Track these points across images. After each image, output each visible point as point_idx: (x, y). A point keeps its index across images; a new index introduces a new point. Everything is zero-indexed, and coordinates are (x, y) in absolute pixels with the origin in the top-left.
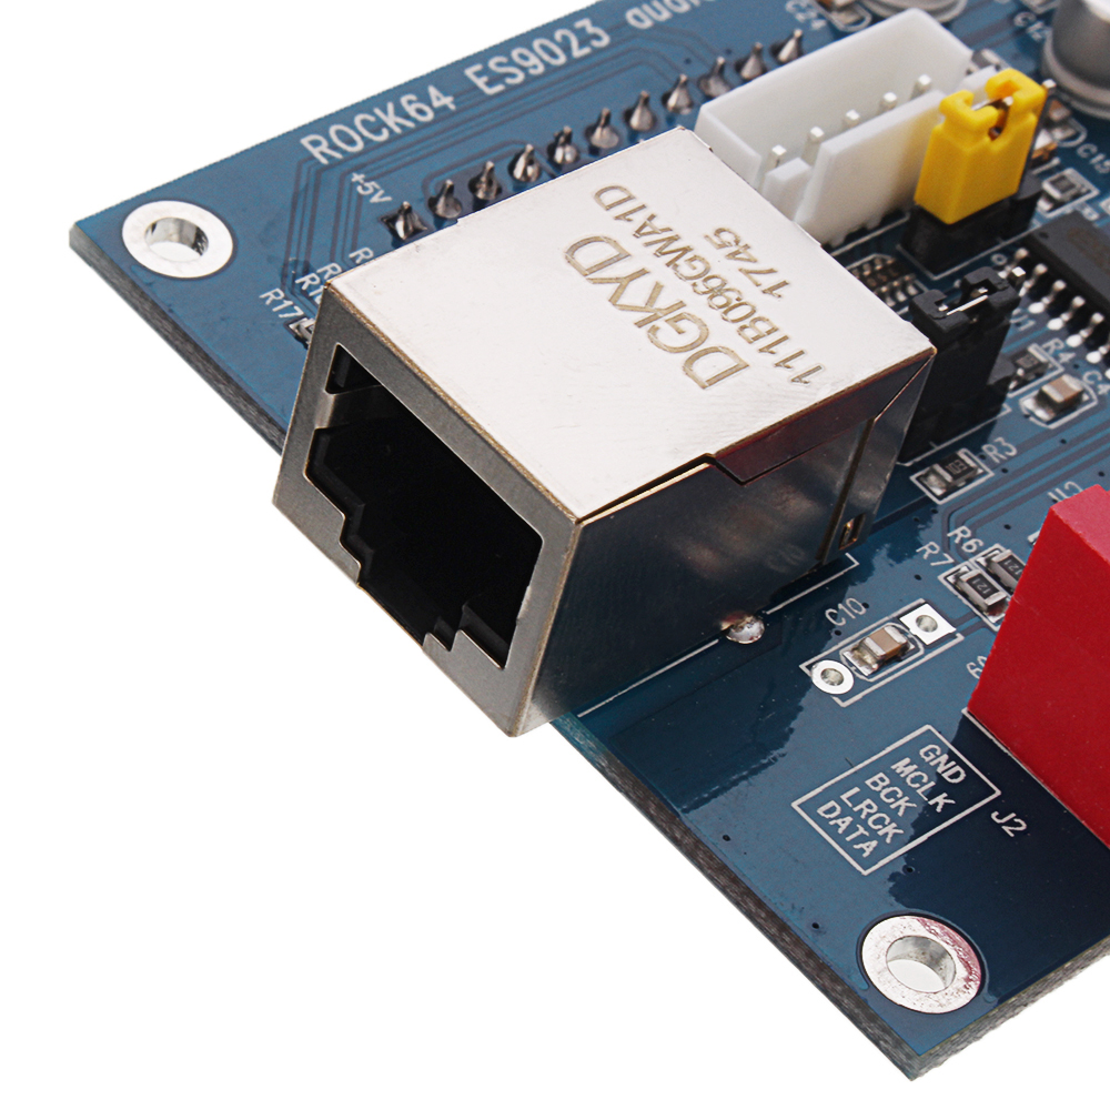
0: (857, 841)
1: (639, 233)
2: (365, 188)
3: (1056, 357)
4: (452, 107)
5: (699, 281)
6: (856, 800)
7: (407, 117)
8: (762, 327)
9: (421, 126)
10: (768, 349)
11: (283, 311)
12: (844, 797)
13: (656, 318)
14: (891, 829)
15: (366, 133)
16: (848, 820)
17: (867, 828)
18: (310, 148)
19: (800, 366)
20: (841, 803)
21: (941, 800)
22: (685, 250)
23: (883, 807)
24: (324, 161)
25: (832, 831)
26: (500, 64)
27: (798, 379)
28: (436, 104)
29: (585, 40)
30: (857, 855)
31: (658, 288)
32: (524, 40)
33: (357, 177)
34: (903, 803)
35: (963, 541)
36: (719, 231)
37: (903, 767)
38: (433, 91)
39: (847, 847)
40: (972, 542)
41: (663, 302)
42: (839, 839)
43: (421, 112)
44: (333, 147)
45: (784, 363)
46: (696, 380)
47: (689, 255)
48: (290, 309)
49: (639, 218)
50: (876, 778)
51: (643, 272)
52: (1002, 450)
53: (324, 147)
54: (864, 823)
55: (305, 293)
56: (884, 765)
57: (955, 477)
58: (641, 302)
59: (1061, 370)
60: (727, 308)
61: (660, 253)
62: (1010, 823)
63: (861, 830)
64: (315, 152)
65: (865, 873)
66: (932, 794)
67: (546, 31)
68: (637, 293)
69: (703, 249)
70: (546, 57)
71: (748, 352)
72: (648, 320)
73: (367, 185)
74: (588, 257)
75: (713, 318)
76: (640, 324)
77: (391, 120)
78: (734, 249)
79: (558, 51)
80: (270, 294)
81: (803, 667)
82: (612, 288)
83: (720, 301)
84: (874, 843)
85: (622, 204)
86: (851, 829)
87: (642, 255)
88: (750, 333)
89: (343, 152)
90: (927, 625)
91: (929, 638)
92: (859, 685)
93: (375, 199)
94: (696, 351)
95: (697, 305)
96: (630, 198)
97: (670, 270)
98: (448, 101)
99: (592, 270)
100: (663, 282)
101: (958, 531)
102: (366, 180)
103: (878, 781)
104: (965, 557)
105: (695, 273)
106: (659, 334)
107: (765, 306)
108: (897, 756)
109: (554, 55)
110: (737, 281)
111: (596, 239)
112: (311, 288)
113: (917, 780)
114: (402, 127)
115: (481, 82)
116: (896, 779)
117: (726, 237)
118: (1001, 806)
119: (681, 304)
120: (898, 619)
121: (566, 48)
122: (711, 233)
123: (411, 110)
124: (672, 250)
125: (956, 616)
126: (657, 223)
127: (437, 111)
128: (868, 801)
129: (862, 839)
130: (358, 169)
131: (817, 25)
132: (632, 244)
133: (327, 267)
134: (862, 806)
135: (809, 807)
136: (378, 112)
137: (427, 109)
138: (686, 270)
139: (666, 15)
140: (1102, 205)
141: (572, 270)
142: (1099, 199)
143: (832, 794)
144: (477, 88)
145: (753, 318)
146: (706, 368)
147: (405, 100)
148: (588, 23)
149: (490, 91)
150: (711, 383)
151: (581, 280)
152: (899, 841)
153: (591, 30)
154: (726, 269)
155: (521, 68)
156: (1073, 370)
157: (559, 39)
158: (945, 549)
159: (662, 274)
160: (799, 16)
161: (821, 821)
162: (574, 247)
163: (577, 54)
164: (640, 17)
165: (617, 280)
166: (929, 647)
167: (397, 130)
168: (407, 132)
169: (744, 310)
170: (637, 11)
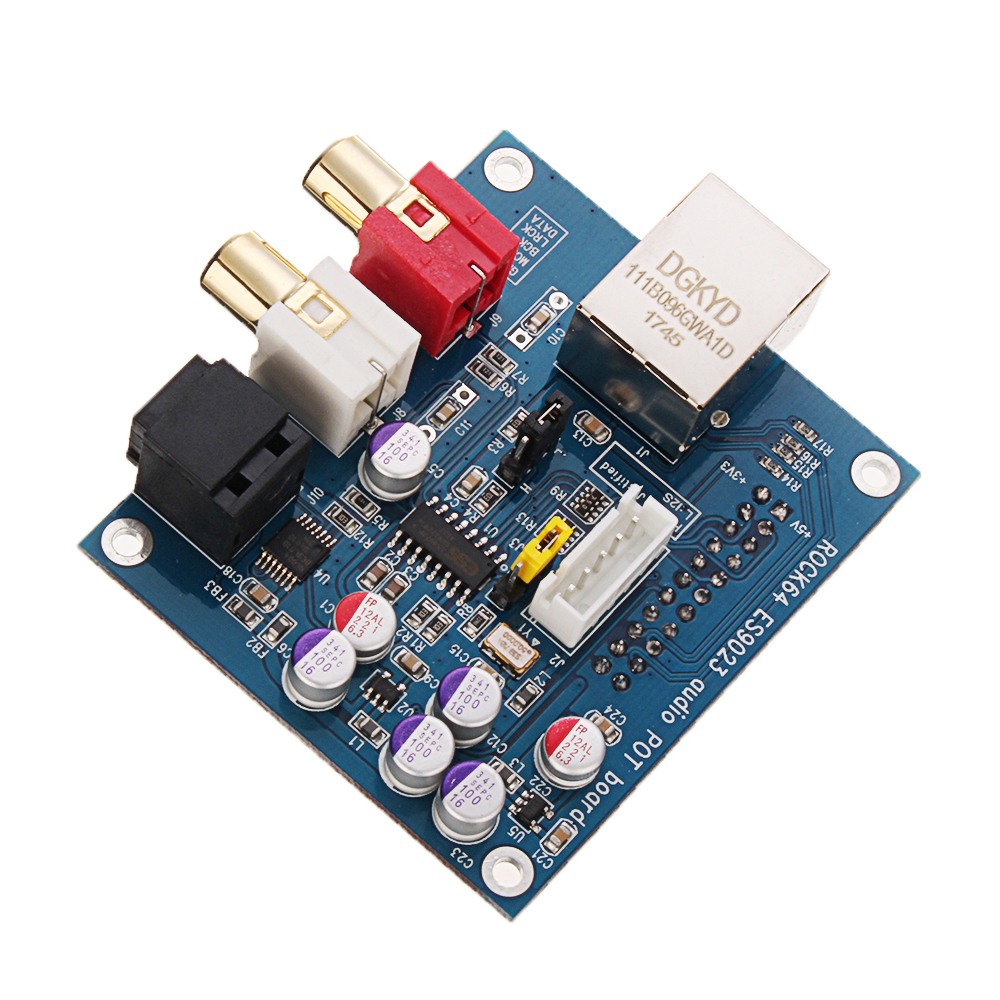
0: (540, 221)
1: (712, 332)
2: (803, 529)
3: (472, 510)
4: (775, 594)
5: (684, 311)
6: (542, 241)
7: (793, 581)
8: (653, 293)
9: (785, 578)
10: (650, 280)
11: (822, 443)
12: (547, 241)
13: (698, 285)
14: (527, 229)
15: (810, 565)
16: (544, 231)
17: (536, 228)
18: (833, 548)
19: (635, 275)
20: (549, 238)
22: (691, 328)
23: (531, 240)
24: (825, 541)
25: (551, 224)
26: (758, 631)
27: (635, 267)
28: (782, 594)
29: (721, 663)
30: (540, 215)
31: (699, 303)
32: (753, 652)
33: (808, 535)
35: (509, 389)
36: (678, 344)
38: (785, 602)
39: (544, 217)
40: (505, 389)
41: (696, 295)
42: (547, 221)
43: (788, 587)
44: (822, 551)
45: (643, 274)
46: (678, 256)
47: (689, 325)
48: (819, 445)
49: (713, 342)
50: (535, 253)
51: (707, 310)
52: (495, 447)
53: (827, 549)
54: (538, 230)
55: (815, 457)
56: (533, 260)
58: (705, 292)
59: (470, 504)
60: (669, 300)
61: (701, 323)
64: (830, 546)
65: (535, 207)
67: (743, 662)
68: (708, 296)
69: (683, 331)
70: (737, 643)
71: (658, 277)
73: (803, 531)
74: (730, 313)
75: (675, 292)
76: (704, 279)
77: (801, 577)
78: (671, 335)
79: (732, 649)
80: (830, 452)
81: (572, 303)
82: (719, 297)
83: (673, 303)
84: (533, 221)
85: (723, 349)
86: (543, 227)
87: (708, 319)
88: (658, 288)
89: (817, 549)
90: (522, 338)
91: (519, 331)
92: (547, 299)
93: (797, 523)
94: (679, 271)
95: (681, 297)
96: (719, 353)
97: (696, 314)
98: (778, 598)
99: (728, 305)
100: (698, 307)
101: (511, 393)
102: (803, 534)
103: (534, 251)
104: (507, 380)
105: (686, 316)
106: (695, 277)
107: (653, 305)
108: (528, 266)
109: (734, 645)
110: (667, 316)
111: (730, 323)
112: (812, 461)
114: (795, 574)
115: (765, 616)
116: (526, 254)
117: (675, 341)
119: (689, 296)
120: (534, 338)
121: (729, 651)
122: (683, 342)
123: (793, 587)
124: (697, 327)
125: (508, 345)
126: (705, 341)
127: (781, 590)
128: (537, 241)
129: (538, 222)
130: (810, 539)
131: (609, 709)
132: (714, 325)
133: (809, 475)
134: (540, 238)
135: (561, 233)
136: (808, 581)
137: (786, 590)
138: (689, 316)
139: (684, 693)
140: (455, 621)
141: (736, 302)
142: (456, 625)
143: (552, 242)
144: (765, 611)
145: (658, 297)
146: (673, 263)
147: (798, 592)
148: (723, 674)
149: (759, 611)
150: (670, 256)
151: (732, 298)
152: (523, 225)
153: (719, 669)
154: (673, 322)
155: (747, 631)
156: (465, 506)
157: (734, 658)
158: (516, 381)
159: (699, 311)
160: (619, 713)
161: (555, 227)
162: (737, 316)
163: (723, 650)
164: (697, 686)
165: (717, 302)
166: (519, 326)
167: (796, 571)
168: (791, 571)
169: (662, 300)
170: (700, 690)
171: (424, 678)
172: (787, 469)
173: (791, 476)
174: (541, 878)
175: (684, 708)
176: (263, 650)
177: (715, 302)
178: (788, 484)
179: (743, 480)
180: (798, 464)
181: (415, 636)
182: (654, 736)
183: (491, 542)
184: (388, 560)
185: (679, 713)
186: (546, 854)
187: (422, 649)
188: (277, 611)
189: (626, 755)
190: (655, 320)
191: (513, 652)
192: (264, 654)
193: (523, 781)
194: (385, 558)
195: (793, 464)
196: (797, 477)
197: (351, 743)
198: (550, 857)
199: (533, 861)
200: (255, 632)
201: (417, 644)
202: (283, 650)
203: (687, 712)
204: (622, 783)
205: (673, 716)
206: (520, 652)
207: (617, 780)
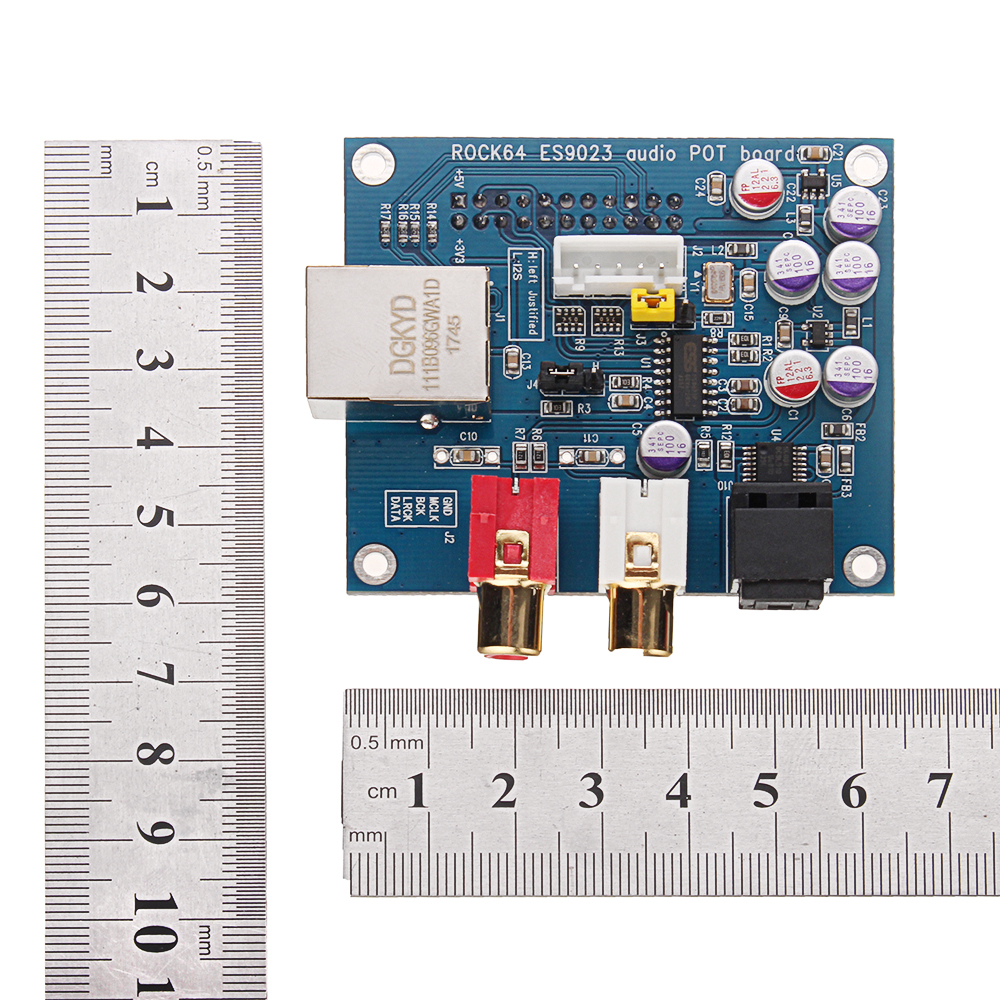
0: (394, 514)
1: (426, 303)
2: (458, 178)
3: (643, 385)
4: (522, 159)
5: (429, 333)
6: (407, 501)
7: (501, 154)
8: (433, 361)
9: (503, 161)
10: (426, 371)
11: (384, 214)
12: (404, 498)
13: (400, 339)
14: (409, 517)
15: (480, 154)
16: (399, 506)
17: (402, 513)
18: (454, 149)
19: (432, 383)
20: (402, 499)
21: (435, 518)
22: (436, 318)
23: (414, 509)
24: (454, 158)
25: (389, 507)
27: (426, 388)
28: (517, 154)
29: (603, 153)
30: (389, 519)
31: (412, 328)
32: (576, 142)
33: (459, 172)
34: (422, 511)
35: (536, 434)
36: (456, 317)
37: (434, 501)
38: (521, 148)
39: (389, 514)
40: (538, 436)
41: (409, 334)
42: (389, 510)
43: (508, 154)
44: (462, 153)
45: (427, 379)
46: (391, 369)
47: (435, 321)
48: (387, 215)
49: (432, 297)
50: (421, 498)
51: (413, 319)
52: (585, 408)
53: (458, 153)
54: (402, 510)
55: (398, 211)
56: (428, 496)
57: (553, 410)
58: (401, 330)
59: (640, 390)
60: (429, 348)
61: (427, 315)
62: (450, 539)
63: (399, 512)
64: (454, 152)
65: (386, 526)
66: (433, 514)
67: (588, 141)
68: (402, 327)
69: (443, 323)
70: (578, 155)
71: (419, 369)
72: (396, 338)
73: (460, 177)
74: (401, 303)
75: (420, 348)
76: (392, 338)
77: (494, 153)
78: (454, 327)
79: (586, 154)
80: (386, 205)
81: (435, 447)
82: (396, 319)
83: (429, 344)
84: (399, 518)
85: (432, 288)
86: (396, 510)
87: (419, 314)
88: (427, 362)
89: (464, 158)
91: (488, 461)
92: (447, 464)
93: (457, 185)
94: (402, 358)
95: (419, 342)
96: (437, 288)
97: (423, 323)
98: (523, 155)
99: (396, 309)
100: (416, 327)
101: (537, 430)
102: (462, 175)
103: (421, 500)
104: (531, 440)
105: (430, 329)
106: (396, 346)
107: (443, 354)
108: (434, 495)
109: (582, 155)
110: (442, 341)
111: (409, 298)
112: (403, 210)
113: (434, 507)
114: (495, 157)
115: (543, 153)
116: (427, 503)
117: (456, 321)
118: (452, 531)
119: (414, 338)
120: (484, 449)
121: (590, 154)
122: (452, 315)
123: (505, 151)
124: (432, 315)
125: (505, 459)
126: (437, 303)
127: (515, 157)
128: (411, 504)
129: (396, 515)
130: (463, 168)
131: (700, 194)
132: (420, 306)
133: (415, 205)
134: (407, 504)
135: (390, 495)
136: (492, 146)
137: (512, 155)
138: (429, 327)
139: (645, 159)
140: (729, 333)
141: (390, 306)
142: (731, 330)
143: (402, 495)
144: (540, 154)
145: (433, 356)
146: (398, 367)
147: (507, 146)
148: (609, 146)
149: (543, 159)
150: (395, 373)
151: (389, 311)
152: (408, 522)
153: (607, 151)
154: (443, 331)
155: (564, 154)
156: (644, 394)
157: (591, 148)
158: (525, 434)
159: (419, 323)
160: (697, 187)
161: (389, 501)
162: (399, 297)
163: (592, 159)
164: (632, 156)
165: (402, 318)
166: (485, 465)
167: (493, 159)
168: (496, 160)
169: (433, 352)
170: (634, 151)
171: (785, 319)
172: (424, 220)
173: (428, 215)
174: (851, 144)
175: (656, 151)
176: (858, 427)
177: (403, 319)
178: (435, 212)
179: (460, 241)
180: (413, 217)
181: (763, 347)
182: (692, 153)
183: (656, 356)
184: (727, 407)
185: (662, 151)
186: (833, 154)
187: (767, 337)
188: (826, 442)
189: (721, 159)
190: (453, 345)
191: (722, 277)
192: (861, 425)
193: (798, 206)
194: (728, 409)
195: (417, 220)
196: (424, 211)
197: (871, 325)
198: (833, 150)
199: (845, 157)
200: (852, 442)
201: (767, 342)
202: (847, 416)
203: (656, 147)
204: (742, 147)
205: (668, 153)
206: (718, 274)
207: (743, 151)
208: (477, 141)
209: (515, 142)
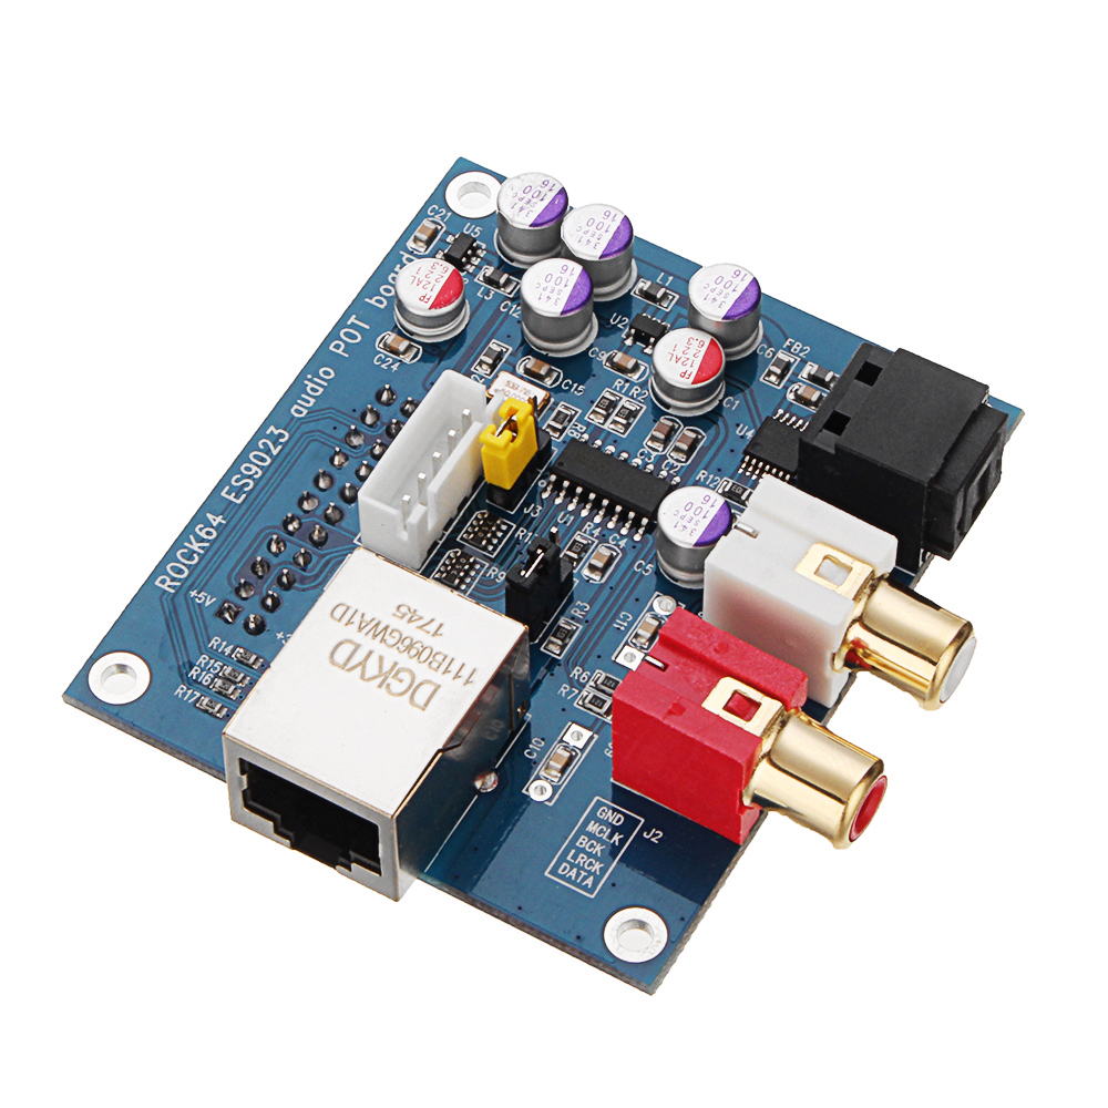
0: (583, 880)
1: (360, 629)
2: (200, 599)
3: (592, 535)
4: (224, 522)
5: (399, 645)
6: (575, 857)
7: (203, 540)
8: (439, 658)
9: (213, 542)
10: (446, 671)
11: (189, 699)
12: (569, 858)
13: (386, 678)
14: (597, 866)
15: (187, 562)
16: (575, 870)
17: (586, 871)
18: (161, 585)
19: (465, 673)
20: (568, 862)
21: (616, 838)
22: (386, 628)
23: (590, 855)
24: (172, 591)
25: (569, 880)
26: (237, 481)
27: (467, 682)
28: (215, 524)
29: (276, 440)
30: (585, 888)
31: (381, 658)
32: (242, 457)
33: (193, 593)
34: (599, 848)
35: (579, 676)
36: (398, 608)
37: (592, 827)
38: (210, 516)
39: (579, 886)
40: (584, 675)
41: (387, 667)
42: (574, 883)
43: (208, 533)
44: (173, 579)
45: (457, 676)
46: (418, 706)
47: (389, 631)
48: (193, 695)
49: (357, 619)
50: (580, 840)
51: (371, 653)
52: (582, 608)
53: (169, 582)
54: (583, 868)
55: (196, 681)
56: (582, 831)
57: (562, 640)
58: (377, 673)
59: (597, 541)
60: (419, 654)
61: (375, 636)
62: (655, 835)
63: (583, 873)
64: (165, 587)
65: (592, 897)
66: (611, 837)
67: (251, 445)
68: (372, 668)
69: (395, 623)
70: (260, 463)
71: (437, 677)
72: (383, 681)
73: (200, 596)
74: (341, 656)
75: (413, 664)
76: (380, 686)
77: (195, 546)
78: (410, 615)
79: (265, 456)
80: (179, 690)
81: (524, 791)
82: (359, 669)
83: (413, 652)
84: (592, 878)
85: (343, 613)
86: (578, 875)
87: (368, 643)
88: (435, 665)
89: (180, 580)
90: (577, 736)
91: (580, 745)
92: (555, 788)
93: (208, 603)
94: (413, 689)
95: (404, 660)
96: (348, 608)
97: (383, 645)
98: (219, 519)
99: (345, 664)
100: (382, 654)
101: (575, 671)
102: (199, 593)
103: (583, 842)
104: (584, 686)
105: (395, 641)
106: (392, 687)
107: (436, 644)
108: (586, 823)
109: (263, 460)
110: (419, 635)
111: (341, 643)
112: (198, 676)
113: (601, 831)
114: (203, 548)
115: (231, 498)
116: (591, 836)
117: (403, 610)
118: (646, 828)
119: (396, 664)
120: (561, 741)
121: (268, 452)
122: (394, 610)
123: (203, 534)
124: (379, 631)
125: (590, 724)
126: (367, 618)
127: (216, 528)
128: (582, 855)
129: (585, 878)
130: (191, 588)
131: (395, 367)
132: (359, 638)
133: (201, 659)
134: (579, 859)
135: (553, 872)
136: (186, 544)
137: (211, 530)
138: (391, 641)
139: (312, 401)
140: (586, 418)
141: (336, 668)
142: (584, 414)
143: (563, 859)
144: (232, 502)
145: (433, 654)
146: (421, 697)
147: (197, 530)
148: (272, 428)
149: (239, 501)
150: (426, 705)
151: (343, 672)
152: (603, 871)
153: (276, 432)
154: (410, 630)
155: (250, 477)
156: (603, 539)
157: (262, 447)
158: (572, 686)
159: (379, 648)
160: (383, 366)
161: (562, 877)
162: (332, 654)
163: (275, 452)
164: (299, 410)
165: (360, 664)
166: (582, 750)
167: (202, 552)
168: (207, 550)
169: (427, 652)
170: (296, 407)
171: (606, 356)
172: (227, 659)
173: (223, 653)
174: (439, 196)
175: (311, 385)
176: (789, 348)
177: (363, 664)
178: (224, 643)
179: (280, 636)
180: (215, 669)
181: (626, 394)
182: (340, 351)
183: (563, 506)
184: (676, 464)
185: (315, 379)
186: (437, 218)
187: (616, 383)
188: (786, 388)
189: (367, 327)
190: (432, 628)
191: (514, 387)
192: (788, 343)
193: (476, 280)
194: (680, 465)
195: (222, 667)
196: (215, 654)
197: (671, 278)
198: (433, 216)
199: (449, 209)
200: (804, 362)
201: (622, 388)
202: (768, 351)
203: (306, 382)
204: (367, 300)
205: (322, 375)
206: (507, 389)
207: (373, 302)
208: (169, 556)
209: (199, 518)
